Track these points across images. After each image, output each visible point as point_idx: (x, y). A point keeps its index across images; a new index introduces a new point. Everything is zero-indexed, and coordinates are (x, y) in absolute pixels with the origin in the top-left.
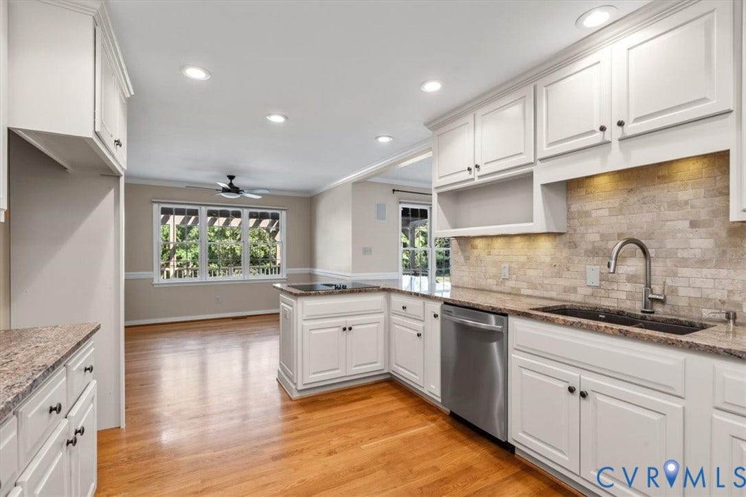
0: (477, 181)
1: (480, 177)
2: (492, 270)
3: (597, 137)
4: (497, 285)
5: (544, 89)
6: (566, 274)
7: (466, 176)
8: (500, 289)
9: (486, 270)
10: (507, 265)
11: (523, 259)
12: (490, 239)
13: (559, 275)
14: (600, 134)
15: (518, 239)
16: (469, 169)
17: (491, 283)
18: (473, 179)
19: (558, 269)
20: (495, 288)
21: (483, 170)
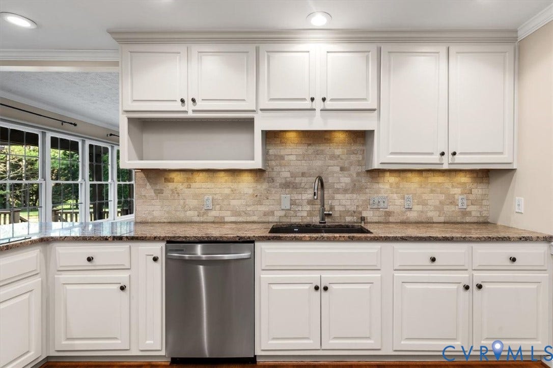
0: (191, 115)
1: (194, 111)
2: (193, 203)
3: (307, 104)
4: (198, 216)
5: (266, 53)
6: (266, 202)
7: (178, 106)
8: (202, 219)
9: (184, 203)
10: (210, 197)
11: (227, 191)
12: (190, 173)
13: (260, 203)
14: (309, 102)
15: (222, 174)
16: (182, 101)
17: (192, 215)
18: (186, 112)
19: (259, 199)
20: (197, 219)
21: (200, 105)
